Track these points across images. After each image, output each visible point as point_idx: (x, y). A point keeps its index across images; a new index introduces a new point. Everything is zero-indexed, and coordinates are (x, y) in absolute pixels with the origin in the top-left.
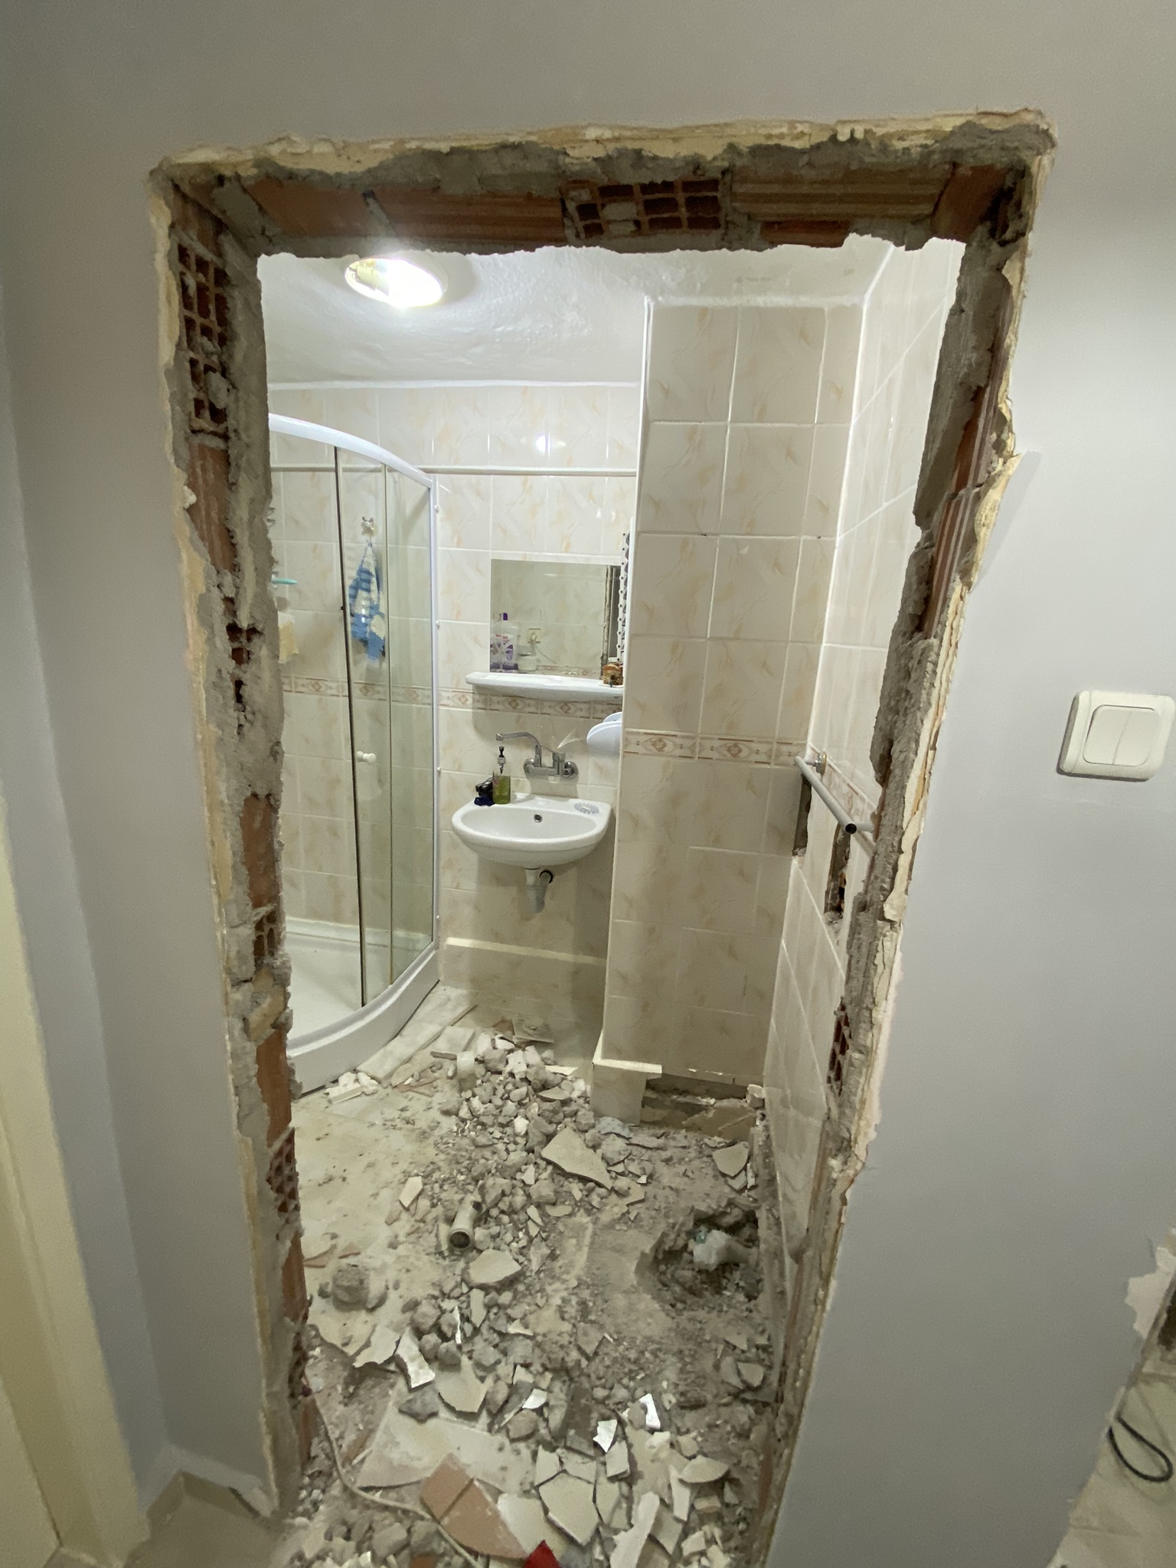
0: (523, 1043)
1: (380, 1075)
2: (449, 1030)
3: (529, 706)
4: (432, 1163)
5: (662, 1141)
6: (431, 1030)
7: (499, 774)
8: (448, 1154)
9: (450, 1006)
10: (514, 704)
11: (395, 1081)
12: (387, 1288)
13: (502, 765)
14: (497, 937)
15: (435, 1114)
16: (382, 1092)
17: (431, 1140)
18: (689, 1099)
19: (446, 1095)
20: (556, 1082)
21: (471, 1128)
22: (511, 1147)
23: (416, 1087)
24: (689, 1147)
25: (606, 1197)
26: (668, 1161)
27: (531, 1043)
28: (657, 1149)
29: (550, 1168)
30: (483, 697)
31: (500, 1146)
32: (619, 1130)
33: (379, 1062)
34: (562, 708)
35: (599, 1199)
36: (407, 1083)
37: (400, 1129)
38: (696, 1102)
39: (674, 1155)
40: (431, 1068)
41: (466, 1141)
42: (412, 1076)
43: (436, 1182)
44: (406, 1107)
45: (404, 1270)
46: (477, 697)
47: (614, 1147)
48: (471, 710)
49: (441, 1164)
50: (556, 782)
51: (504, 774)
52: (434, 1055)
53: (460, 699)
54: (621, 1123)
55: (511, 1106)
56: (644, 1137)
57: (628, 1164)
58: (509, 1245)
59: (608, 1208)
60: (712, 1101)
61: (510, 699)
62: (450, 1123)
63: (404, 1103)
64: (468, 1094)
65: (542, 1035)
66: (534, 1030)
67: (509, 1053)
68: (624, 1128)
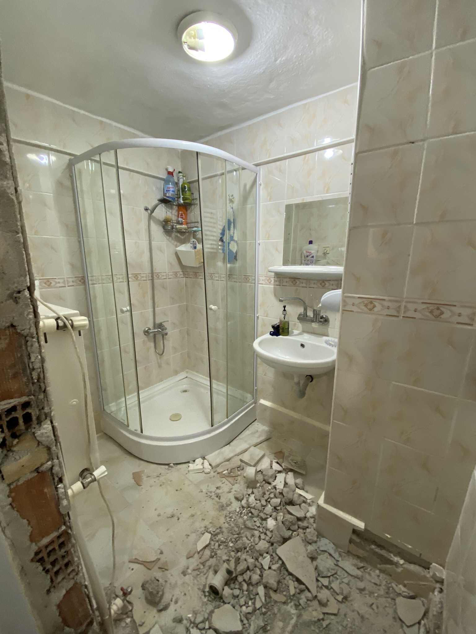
0: (287, 469)
1: (213, 464)
2: (252, 448)
3: (302, 283)
4: (220, 528)
5: (359, 573)
6: (244, 446)
7: (283, 319)
8: (230, 525)
9: (257, 435)
10: (294, 282)
11: (219, 470)
12: (171, 601)
13: (285, 315)
14: (283, 405)
15: (231, 496)
16: (212, 474)
17: (225, 512)
18: (383, 553)
19: (239, 487)
20: (298, 503)
21: (246, 513)
22: (263, 536)
23: (227, 477)
24: (380, 585)
25: (310, 601)
26: (362, 590)
27: (291, 470)
28: (356, 577)
29: (280, 562)
30: (279, 279)
31: (257, 533)
32: (332, 552)
33: (215, 457)
34: (321, 284)
35: (306, 601)
36: (224, 473)
37: (213, 499)
38: (389, 557)
39: (367, 588)
40: (238, 468)
41: (240, 521)
42: (227, 470)
43: (217, 541)
44: (220, 487)
45: (183, 594)
46: (276, 279)
47: (325, 563)
48: (273, 286)
49: (224, 530)
50: (316, 326)
51: (286, 320)
52: (241, 461)
53: (268, 281)
54: (335, 547)
55: (269, 509)
56: (348, 564)
57: (333, 581)
58: (241, 607)
59: (310, 609)
60: (402, 562)
61: (292, 280)
62: (236, 506)
63: (219, 484)
64: (250, 491)
65: (299, 467)
66: (295, 463)
67: (278, 473)
68: (335, 551)
